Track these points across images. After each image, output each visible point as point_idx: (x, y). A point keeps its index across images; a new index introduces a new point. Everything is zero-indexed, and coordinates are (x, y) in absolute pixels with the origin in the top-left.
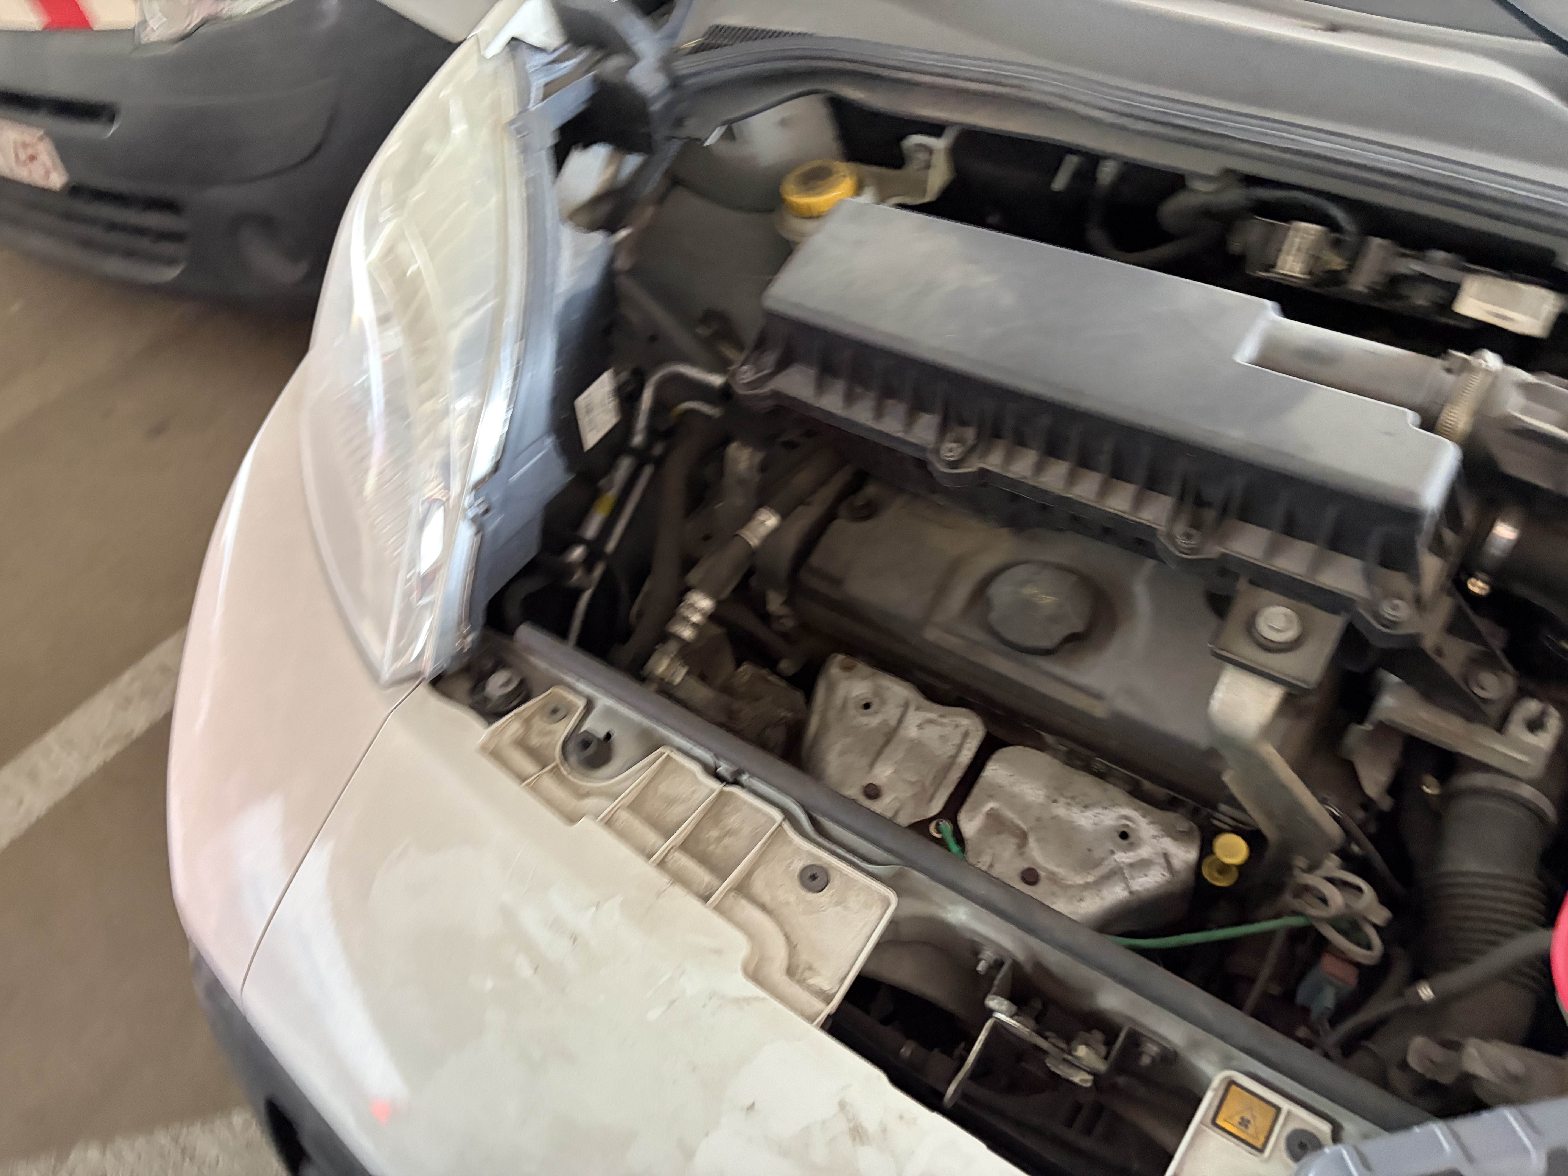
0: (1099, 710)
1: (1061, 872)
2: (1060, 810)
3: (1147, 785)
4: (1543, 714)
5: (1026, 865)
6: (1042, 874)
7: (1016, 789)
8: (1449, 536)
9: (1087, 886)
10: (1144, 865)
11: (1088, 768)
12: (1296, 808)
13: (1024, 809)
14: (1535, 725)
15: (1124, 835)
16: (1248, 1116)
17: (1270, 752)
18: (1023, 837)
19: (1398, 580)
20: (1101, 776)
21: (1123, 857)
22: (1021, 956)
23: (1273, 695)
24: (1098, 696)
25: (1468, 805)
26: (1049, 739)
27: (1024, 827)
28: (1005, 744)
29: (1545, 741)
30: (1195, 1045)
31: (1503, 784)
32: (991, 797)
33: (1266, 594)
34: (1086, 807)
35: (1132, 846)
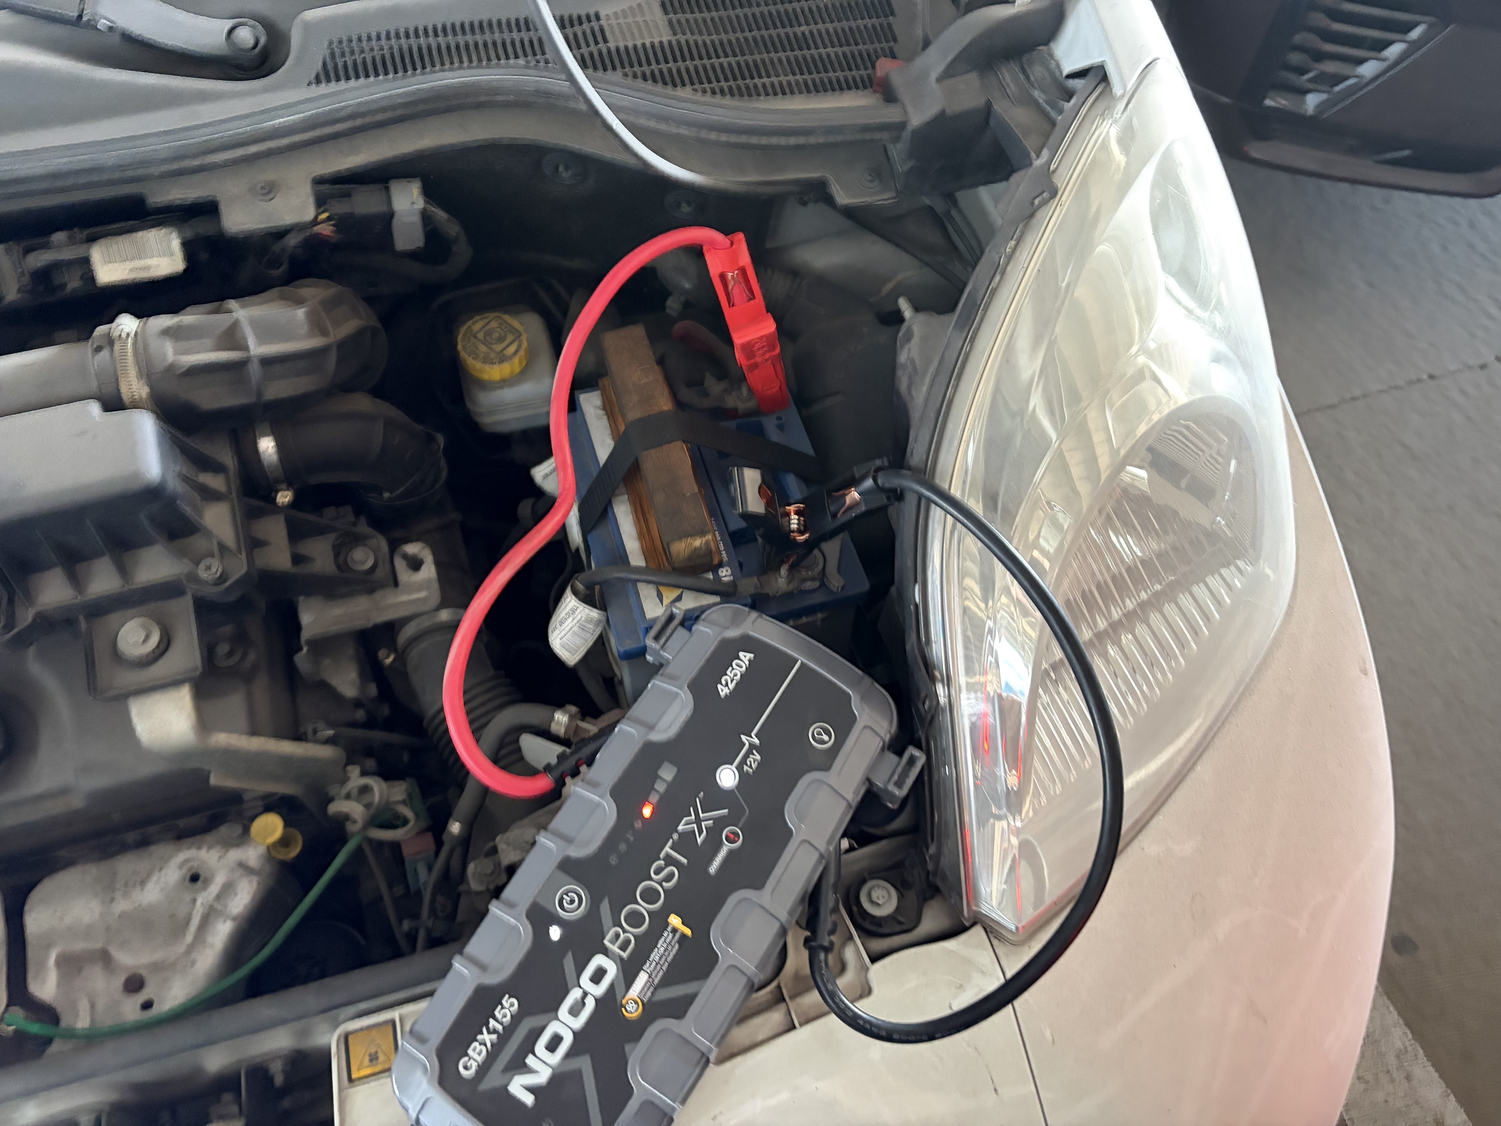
0: (77, 802)
1: (158, 956)
2: (122, 905)
3: (182, 823)
4: (405, 557)
5: (122, 979)
6: (144, 972)
7: (68, 920)
9: (191, 948)
10: (228, 888)
11: (124, 848)
12: (287, 761)
13: (88, 931)
14: (415, 564)
15: (194, 878)
16: (373, 1050)
17: (222, 739)
18: (105, 956)
19: (198, 543)
20: (144, 843)
21: (205, 897)
23: (184, 696)
24: (63, 792)
25: (414, 654)
26: (63, 853)
27: (98, 945)
28: (32, 887)
29: (429, 571)
31: (425, 623)
32: (48, 947)
33: (114, 618)
34: (143, 883)
35: (207, 882)
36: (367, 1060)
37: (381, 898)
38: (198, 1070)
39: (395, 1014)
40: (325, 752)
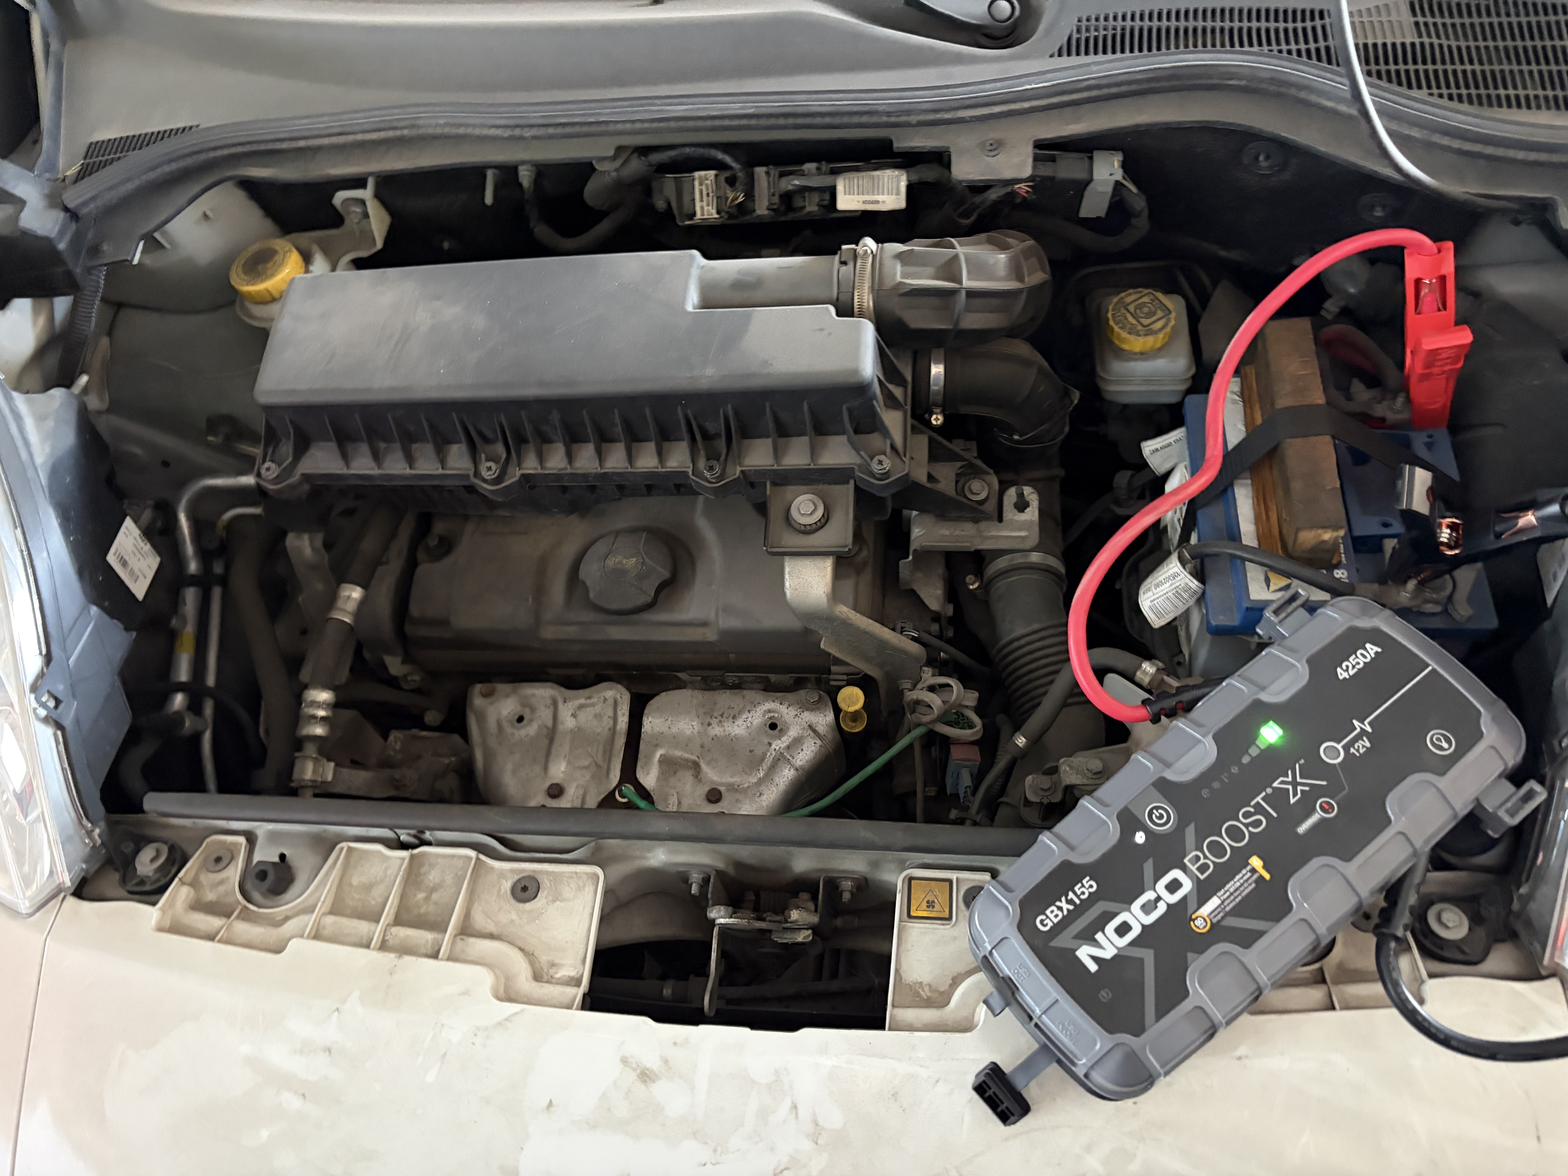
0: (711, 635)
1: (736, 780)
2: (716, 730)
3: (773, 678)
4: (1021, 495)
5: (707, 789)
6: (722, 789)
7: (674, 730)
8: (898, 392)
9: (760, 782)
10: (797, 742)
11: (725, 686)
12: (883, 645)
13: (686, 743)
14: (1022, 505)
15: (773, 726)
16: (930, 898)
17: (844, 611)
18: (696, 767)
19: (875, 440)
20: (737, 686)
21: (779, 744)
22: (720, 865)
23: (827, 565)
24: (704, 624)
25: (1001, 585)
26: (683, 676)
27: (693, 758)
28: (651, 697)
29: (1032, 514)
30: (875, 865)
31: (1018, 559)
32: (657, 746)
33: (791, 489)
34: (734, 717)
35: (782, 732)
36: (925, 904)
37: (915, 793)
38: (785, 867)
39: (953, 875)
40: (915, 648)
